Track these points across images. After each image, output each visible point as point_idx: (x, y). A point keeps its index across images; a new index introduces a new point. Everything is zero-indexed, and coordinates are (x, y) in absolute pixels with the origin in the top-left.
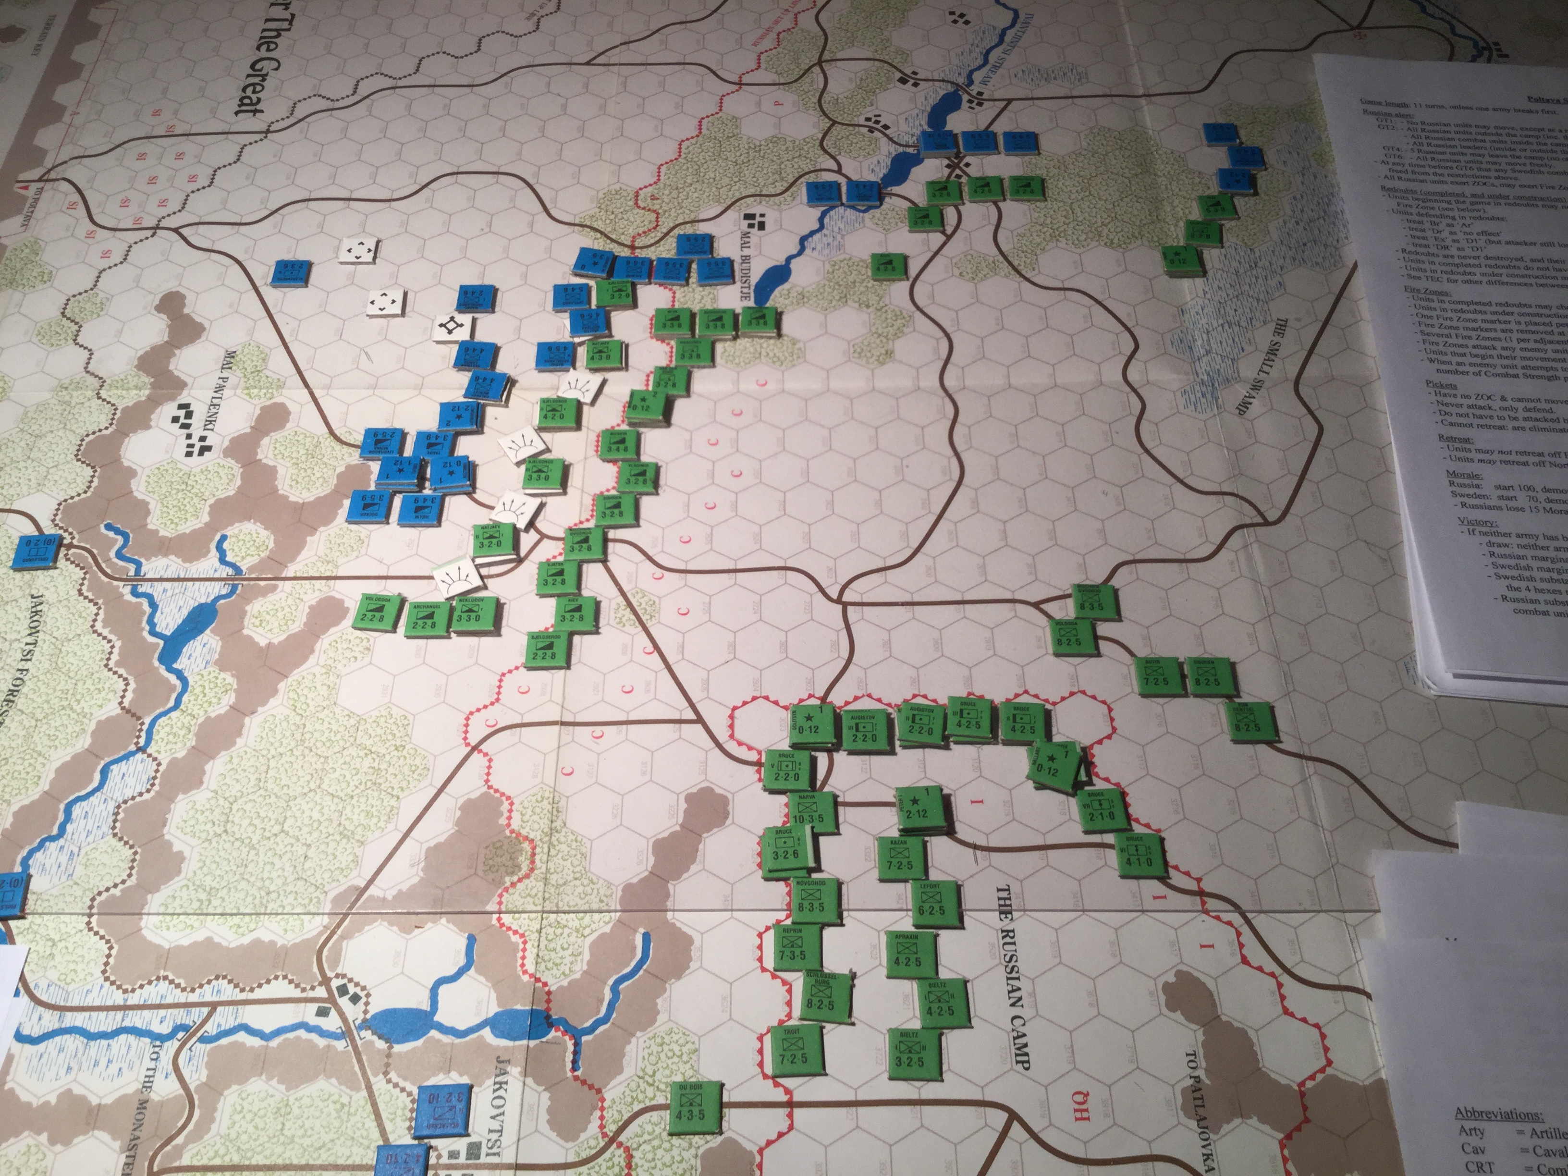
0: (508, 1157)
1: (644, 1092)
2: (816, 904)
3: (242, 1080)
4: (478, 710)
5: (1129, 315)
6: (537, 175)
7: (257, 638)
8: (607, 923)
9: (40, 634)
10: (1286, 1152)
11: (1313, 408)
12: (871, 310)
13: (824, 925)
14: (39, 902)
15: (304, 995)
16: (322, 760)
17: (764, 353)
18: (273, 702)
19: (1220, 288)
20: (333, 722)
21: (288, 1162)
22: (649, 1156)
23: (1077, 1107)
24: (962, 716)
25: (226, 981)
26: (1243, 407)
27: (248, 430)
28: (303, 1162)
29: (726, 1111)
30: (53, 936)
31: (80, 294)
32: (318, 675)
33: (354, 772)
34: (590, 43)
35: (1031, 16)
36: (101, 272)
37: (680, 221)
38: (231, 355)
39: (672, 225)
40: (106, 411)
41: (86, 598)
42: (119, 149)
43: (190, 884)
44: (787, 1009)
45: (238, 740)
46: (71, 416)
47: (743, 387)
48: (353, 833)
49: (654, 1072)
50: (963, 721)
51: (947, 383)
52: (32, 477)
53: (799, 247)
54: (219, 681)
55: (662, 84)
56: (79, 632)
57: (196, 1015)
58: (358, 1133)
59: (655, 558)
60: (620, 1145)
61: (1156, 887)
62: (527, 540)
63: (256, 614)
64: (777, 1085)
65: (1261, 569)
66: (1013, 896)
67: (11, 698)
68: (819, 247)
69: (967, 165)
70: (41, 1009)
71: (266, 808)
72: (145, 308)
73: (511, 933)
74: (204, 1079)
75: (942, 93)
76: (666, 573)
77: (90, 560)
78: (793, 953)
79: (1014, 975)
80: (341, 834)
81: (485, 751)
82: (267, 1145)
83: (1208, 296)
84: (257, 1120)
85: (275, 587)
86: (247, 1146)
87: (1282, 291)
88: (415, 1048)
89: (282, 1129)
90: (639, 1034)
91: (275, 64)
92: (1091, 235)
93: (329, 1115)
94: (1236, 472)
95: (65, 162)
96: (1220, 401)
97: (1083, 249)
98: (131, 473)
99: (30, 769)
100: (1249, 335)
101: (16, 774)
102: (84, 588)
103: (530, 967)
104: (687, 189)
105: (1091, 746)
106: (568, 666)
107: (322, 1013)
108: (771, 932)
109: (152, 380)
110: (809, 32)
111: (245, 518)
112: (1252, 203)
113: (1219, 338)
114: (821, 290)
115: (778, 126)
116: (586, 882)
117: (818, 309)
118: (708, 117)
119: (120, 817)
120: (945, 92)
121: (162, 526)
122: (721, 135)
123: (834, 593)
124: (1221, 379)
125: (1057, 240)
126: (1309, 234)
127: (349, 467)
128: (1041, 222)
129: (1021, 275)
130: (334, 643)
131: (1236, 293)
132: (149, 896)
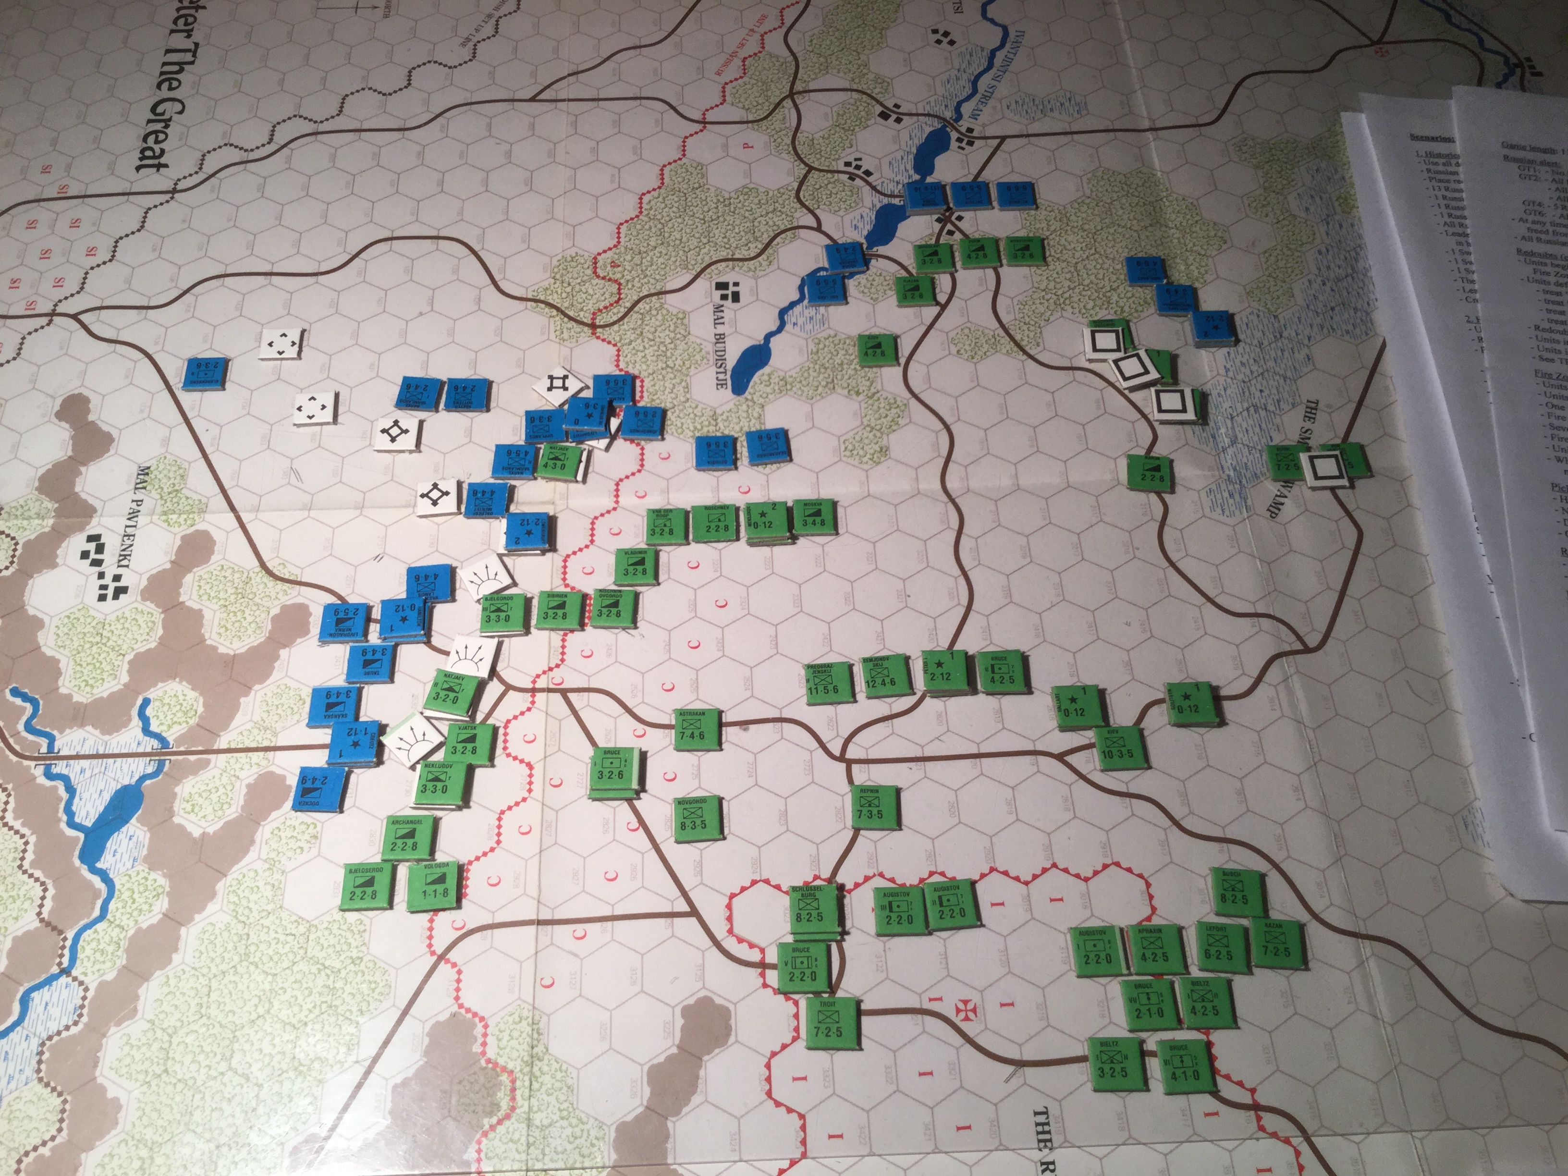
6: (482, 238)
7: (190, 828)
11: (1351, 508)
12: (861, 397)
16: (270, 978)
18: (211, 907)
19: (1243, 364)
20: (280, 930)
26: (1275, 508)
27: (168, 566)
32: (260, 872)
33: (306, 992)
34: (534, 74)
35: (1023, 33)
37: (645, 292)
38: (144, 471)
39: (636, 298)
40: (5, 546)
42: (5, 216)
43: (129, 1139)
45: (175, 957)
47: (724, 495)
48: (309, 1069)
51: (949, 485)
53: (778, 323)
54: (149, 883)
55: (617, 124)
59: (635, 710)
61: (1207, 1102)
62: (492, 690)
63: (187, 798)
65: (1303, 707)
66: (1052, 1120)
68: (800, 321)
71: (210, 1040)
72: (43, 416)
75: (928, 130)
76: (649, 729)
80: (296, 1069)
81: (453, 960)
83: (1231, 374)
85: (208, 762)
87: (1311, 367)
91: (178, 107)
92: (1099, 302)
94: (1271, 589)
96: (1249, 502)
98: (38, 624)
100: (1277, 420)
104: (651, 254)
109: (56, 505)
110: (777, 57)
111: (171, 675)
112: (1273, 259)
113: (1244, 425)
114: (806, 375)
115: (749, 174)
116: (574, 1121)
117: (803, 398)
118: (670, 164)
119: (44, 1057)
120: (931, 129)
121: (76, 689)
122: (685, 186)
123: (836, 748)
124: (1248, 475)
125: (1063, 309)
126: (1337, 296)
127: (285, 608)
128: (1043, 287)
129: (1025, 353)
130: (276, 832)
131: (1261, 371)
132: (83, 1156)
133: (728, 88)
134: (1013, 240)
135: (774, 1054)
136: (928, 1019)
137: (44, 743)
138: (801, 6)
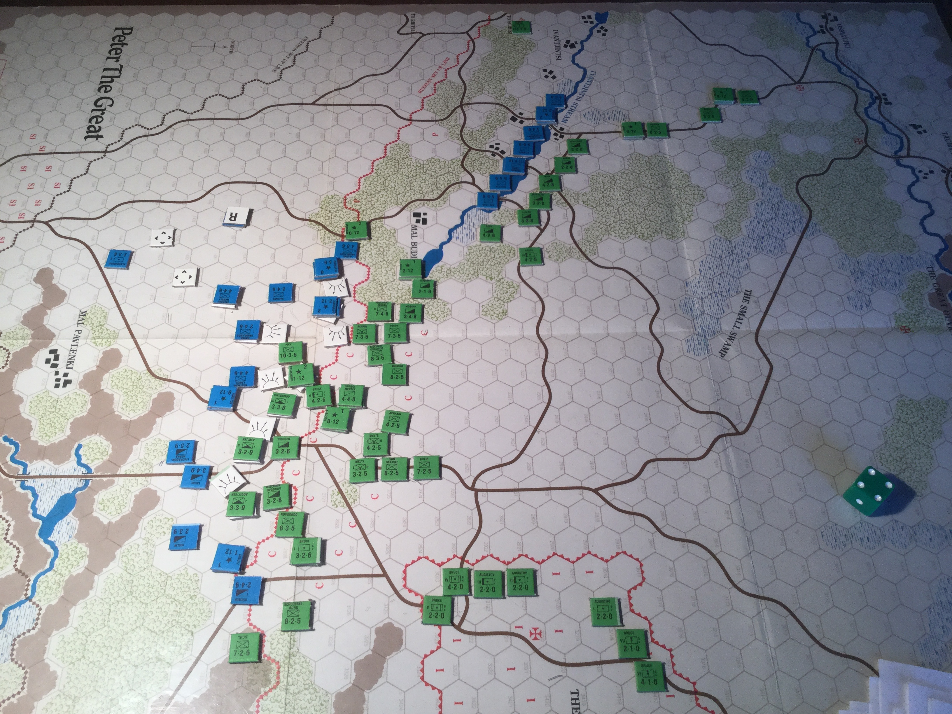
5: (653, 287)
6: (281, 184)
7: (102, 519)
11: (767, 352)
12: (493, 281)
16: (144, 606)
17: (425, 312)
18: (112, 565)
19: (710, 268)
20: (150, 578)
26: (724, 351)
27: (95, 369)
32: (140, 545)
33: (164, 614)
34: (315, 89)
35: (594, 73)
37: (372, 217)
38: (83, 314)
39: (368, 221)
40: (3, 355)
42: (9, 163)
43: (62, 694)
45: (91, 592)
47: (412, 336)
51: (541, 333)
53: (448, 237)
54: (78, 550)
55: (361, 119)
59: (357, 458)
63: (101, 502)
65: (734, 465)
66: (580, 697)
68: (461, 236)
71: (109, 640)
72: (27, 280)
80: (157, 658)
83: (703, 274)
85: (113, 482)
87: (748, 271)
91: (110, 102)
92: (630, 230)
94: (719, 398)
96: (709, 347)
97: (625, 241)
98: (20, 400)
100: (727, 301)
104: (377, 195)
105: (630, 591)
109: (33, 332)
110: (454, 83)
111: (94, 432)
112: (730, 208)
113: (709, 303)
114: (462, 267)
115: (435, 150)
116: (312, 691)
117: (460, 281)
118: (390, 143)
119: (15, 647)
121: (40, 438)
122: (399, 157)
123: (469, 483)
124: (710, 332)
125: (609, 234)
126: (766, 230)
127: (160, 394)
128: (599, 220)
129: (587, 258)
130: (150, 522)
131: (720, 272)
132: (35, 703)
133: (425, 100)
135: (426, 656)
136: (514, 639)
137: (21, 468)
138: (469, 53)
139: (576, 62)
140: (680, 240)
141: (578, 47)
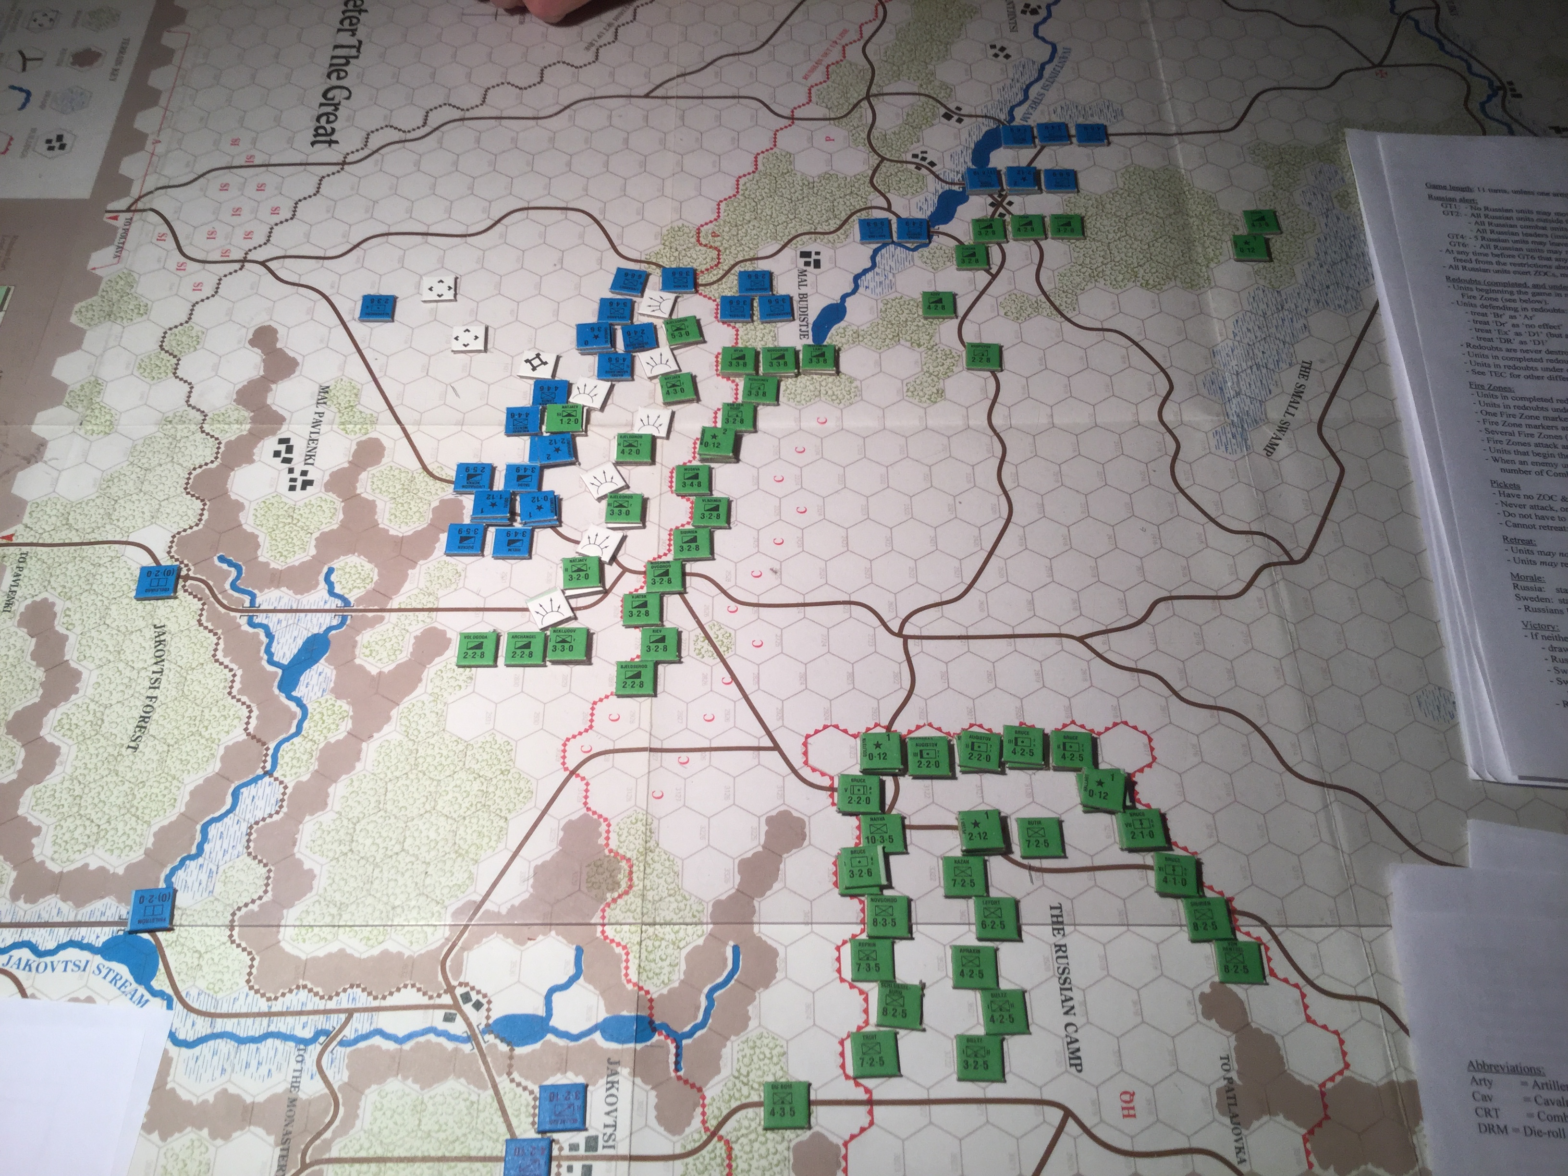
0: (623, 1150)
1: (740, 1090)
2: (889, 920)
3: (381, 1079)
4: (574, 737)
5: (1164, 356)
6: (603, 211)
7: (369, 668)
8: (699, 937)
9: (165, 663)
10: (1309, 1146)
11: (1334, 449)
12: (922, 349)
13: (893, 939)
14: (184, 917)
15: (431, 1002)
16: (435, 783)
17: (823, 392)
18: (386, 728)
19: (1249, 330)
20: (443, 747)
21: (426, 1154)
22: (747, 1148)
23: (1125, 1105)
24: (1016, 744)
25: (360, 990)
26: (1271, 448)
27: (346, 465)
28: (440, 1154)
29: (813, 1108)
30: (199, 947)
31: (176, 327)
32: (426, 702)
33: (465, 795)
34: (648, 75)
35: (1068, 51)
36: (194, 306)
37: (741, 258)
38: (325, 390)
39: (732, 263)
40: (211, 445)
41: (206, 628)
42: (201, 180)
43: (322, 900)
44: (864, 1016)
45: (357, 765)
46: (177, 450)
47: (804, 425)
48: (467, 852)
49: (748, 1073)
50: (1018, 749)
51: (994, 422)
52: (146, 510)
53: (853, 286)
54: (336, 708)
55: (718, 118)
56: (202, 661)
57: (336, 1021)
58: (487, 1128)
59: (729, 592)
60: (721, 1138)
62: (611, 572)
63: (366, 644)
64: (857, 1085)
65: (1287, 606)
66: (1065, 914)
67: (143, 724)
68: (872, 285)
69: (1010, 203)
70: (193, 1016)
71: (386, 828)
72: (239, 342)
73: (614, 945)
74: (346, 1079)
75: (985, 129)
76: (739, 606)
77: (207, 591)
78: (869, 965)
79: (1067, 986)
80: (456, 852)
81: (582, 775)
82: (406, 1139)
83: (1238, 338)
84: (396, 1116)
85: (383, 618)
86: (389, 1140)
87: (1307, 334)
88: (534, 1051)
89: (419, 1125)
90: (733, 1038)
91: (346, 93)
92: (1128, 276)
93: (460, 1112)
94: (1264, 512)
95: (151, 192)
96: (1249, 442)
97: (1120, 290)
98: (240, 507)
99: (166, 792)
100: (1276, 377)
101: (153, 797)
102: (203, 619)
103: (634, 976)
104: (746, 226)
105: (1133, 774)
106: (655, 695)
107: (449, 1018)
108: (848, 946)
109: (252, 414)
110: (856, 65)
111: (351, 551)
112: (1278, 244)
113: (1248, 380)
114: (875, 329)
115: (830, 162)
116: (679, 898)
117: (873, 348)
118: (763, 152)
119: (252, 838)
120: (987, 128)
121: (272, 558)
122: (776, 172)
123: (895, 627)
124: (1249, 420)
125: (1096, 281)
126: (1332, 277)
127: (441, 501)
128: (1080, 261)
129: (1063, 316)
130: (438, 672)
131: (1263, 336)
132: (285, 911)
133: (814, 89)
134: (1056, 218)
137: (247, 599)
138: (878, 22)
139: (1040, 34)
140: (1202, 290)
141: (1043, 13)
